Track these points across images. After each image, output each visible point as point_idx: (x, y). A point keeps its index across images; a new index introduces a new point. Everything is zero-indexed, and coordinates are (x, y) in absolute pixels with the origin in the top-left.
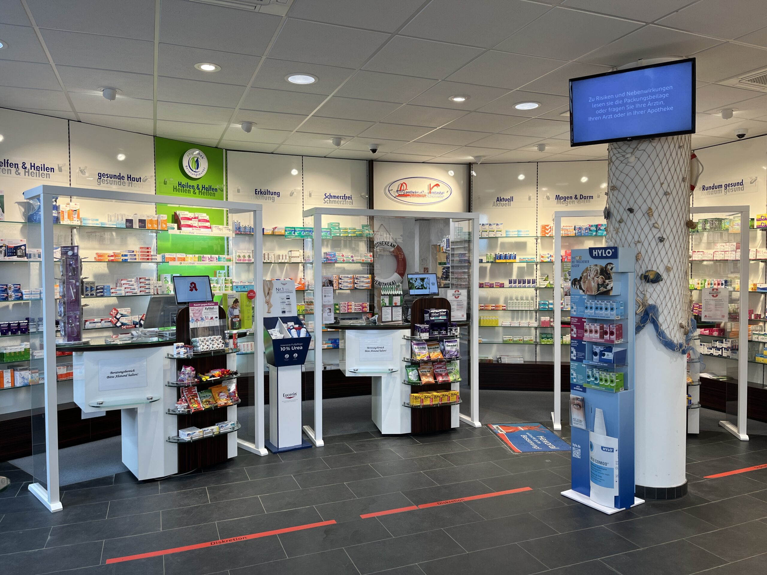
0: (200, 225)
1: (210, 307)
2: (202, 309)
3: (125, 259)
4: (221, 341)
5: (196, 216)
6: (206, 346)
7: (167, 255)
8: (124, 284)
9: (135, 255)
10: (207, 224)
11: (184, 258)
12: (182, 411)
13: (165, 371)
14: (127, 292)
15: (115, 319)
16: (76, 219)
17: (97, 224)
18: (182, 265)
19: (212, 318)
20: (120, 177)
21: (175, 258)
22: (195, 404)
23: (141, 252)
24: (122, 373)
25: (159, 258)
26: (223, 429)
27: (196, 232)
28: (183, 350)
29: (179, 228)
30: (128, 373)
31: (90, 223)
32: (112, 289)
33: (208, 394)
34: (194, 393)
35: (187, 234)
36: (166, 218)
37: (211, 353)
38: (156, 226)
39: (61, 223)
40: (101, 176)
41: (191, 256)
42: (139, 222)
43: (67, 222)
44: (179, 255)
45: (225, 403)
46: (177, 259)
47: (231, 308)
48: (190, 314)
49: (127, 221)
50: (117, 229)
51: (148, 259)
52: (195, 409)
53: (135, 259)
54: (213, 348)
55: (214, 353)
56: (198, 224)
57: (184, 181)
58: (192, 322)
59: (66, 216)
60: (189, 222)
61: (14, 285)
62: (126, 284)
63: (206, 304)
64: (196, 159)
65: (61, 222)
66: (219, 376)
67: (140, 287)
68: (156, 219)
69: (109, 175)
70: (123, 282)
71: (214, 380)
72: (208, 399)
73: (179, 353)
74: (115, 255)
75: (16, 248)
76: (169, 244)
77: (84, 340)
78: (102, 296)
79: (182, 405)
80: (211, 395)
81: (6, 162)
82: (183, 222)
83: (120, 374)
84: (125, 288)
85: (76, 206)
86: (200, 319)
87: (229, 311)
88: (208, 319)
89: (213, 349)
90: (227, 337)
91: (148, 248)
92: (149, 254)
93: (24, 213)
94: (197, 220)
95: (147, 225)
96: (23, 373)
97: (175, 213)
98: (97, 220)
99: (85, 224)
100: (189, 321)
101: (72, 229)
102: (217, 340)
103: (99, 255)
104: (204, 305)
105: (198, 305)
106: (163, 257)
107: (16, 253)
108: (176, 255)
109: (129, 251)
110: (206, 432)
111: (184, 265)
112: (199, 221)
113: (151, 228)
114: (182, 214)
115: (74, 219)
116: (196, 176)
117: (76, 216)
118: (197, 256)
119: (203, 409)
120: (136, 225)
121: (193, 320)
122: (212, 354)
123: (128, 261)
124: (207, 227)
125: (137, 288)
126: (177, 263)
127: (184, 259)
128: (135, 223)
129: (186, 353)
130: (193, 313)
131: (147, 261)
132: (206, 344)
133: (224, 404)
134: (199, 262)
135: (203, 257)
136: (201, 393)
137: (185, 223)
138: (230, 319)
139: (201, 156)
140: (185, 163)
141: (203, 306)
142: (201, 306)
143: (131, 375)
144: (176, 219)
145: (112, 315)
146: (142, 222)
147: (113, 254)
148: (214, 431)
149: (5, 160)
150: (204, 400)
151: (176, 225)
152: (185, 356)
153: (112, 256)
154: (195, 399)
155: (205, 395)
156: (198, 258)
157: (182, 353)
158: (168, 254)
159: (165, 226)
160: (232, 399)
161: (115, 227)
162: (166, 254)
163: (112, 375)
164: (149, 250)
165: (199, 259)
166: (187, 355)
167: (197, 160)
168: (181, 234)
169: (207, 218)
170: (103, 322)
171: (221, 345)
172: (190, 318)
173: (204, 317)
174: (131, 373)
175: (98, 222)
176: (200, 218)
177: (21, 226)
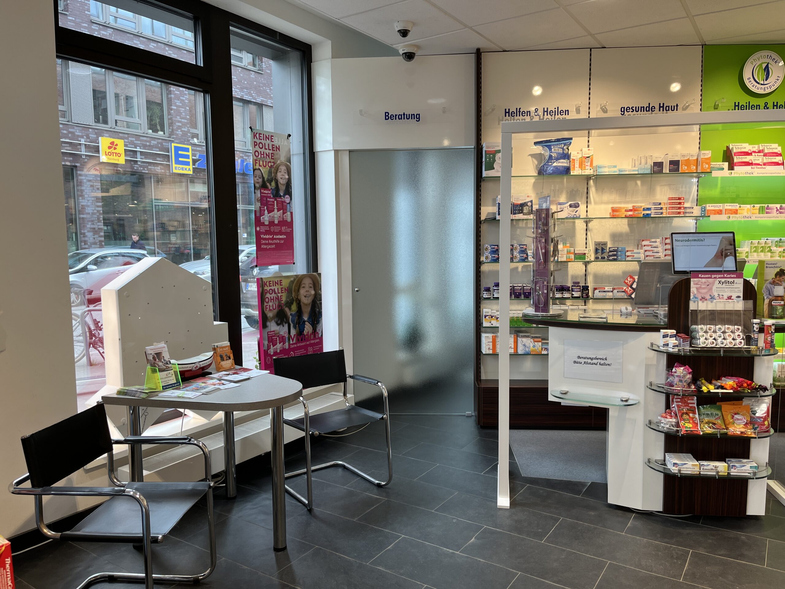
0: (765, 161)
1: (728, 280)
2: (714, 283)
3: (647, 214)
4: (739, 335)
5: (761, 148)
6: (711, 340)
7: (709, 207)
8: (644, 246)
9: (661, 208)
10: (778, 159)
11: (737, 210)
12: (667, 428)
13: (648, 367)
14: (647, 256)
15: (630, 288)
16: (588, 168)
17: (615, 172)
18: (731, 219)
19: (730, 298)
20: (650, 109)
21: (721, 211)
22: (689, 423)
23: (670, 204)
24: (592, 359)
25: (697, 211)
26: (736, 471)
27: (757, 172)
28: (672, 341)
29: (731, 168)
30: (599, 361)
31: (606, 171)
32: (627, 251)
33: (715, 412)
34: (690, 405)
35: (741, 175)
36: (710, 156)
37: (720, 351)
38: (694, 167)
39: (572, 174)
40: (624, 111)
41: (748, 206)
42: (670, 164)
43: (578, 172)
44: (728, 206)
45: (742, 433)
46: (724, 211)
47: (770, 283)
48: (691, 289)
49: (655, 164)
50: (642, 176)
51: (679, 213)
52: (686, 431)
53: (662, 213)
54: (722, 343)
55: (724, 351)
56: (763, 159)
57: (744, 99)
58: (694, 302)
59: (577, 165)
60: (747, 159)
61: (520, 245)
62: (648, 245)
63: (720, 276)
64: (764, 66)
65: (571, 172)
66: (731, 389)
67: (666, 250)
68: (696, 158)
69: (634, 109)
70: (644, 243)
71: (722, 393)
72: (713, 419)
73: (667, 345)
74: (634, 209)
75: (523, 205)
76: (715, 192)
77: (551, 312)
78: (615, 260)
79: (668, 420)
80: (720, 414)
81: (518, 110)
82: (736, 159)
83: (589, 361)
84: (646, 251)
85: (589, 152)
86: (708, 297)
87: (767, 288)
88: (723, 298)
89: (722, 346)
90: (755, 329)
91: (679, 199)
92: (681, 206)
93: (537, 166)
94: (762, 154)
95: (682, 167)
96: (524, 340)
97: (728, 148)
98: (615, 167)
99: (601, 172)
100: (689, 299)
101: (588, 181)
102: (732, 332)
103: (614, 210)
104: (718, 276)
105: (707, 276)
106: (704, 210)
107: (522, 210)
108: (723, 207)
109: (655, 204)
110: (705, 467)
111: (734, 219)
112: (765, 155)
113: (687, 171)
114: (735, 148)
115: (587, 168)
116: (764, 90)
117: (589, 164)
118: (757, 206)
119: (701, 434)
120: (666, 169)
121: (696, 298)
122: (722, 353)
123: (652, 216)
124: (777, 164)
125: (662, 250)
126: (723, 218)
127: (736, 212)
128: (665, 166)
129: (677, 346)
130: (697, 289)
131: (678, 215)
132: (711, 336)
133: (739, 433)
134: (761, 215)
135: (768, 208)
136: (704, 408)
137: (740, 160)
138: (767, 301)
139: (774, 59)
140: (747, 74)
141: (715, 278)
142: (711, 278)
143: (602, 365)
144: (728, 156)
145: (626, 283)
146: (675, 164)
147: (632, 208)
148: (719, 469)
149: (517, 109)
150: (706, 419)
151: (726, 164)
152: (676, 350)
153: (631, 210)
154: (691, 415)
155: (709, 413)
156: (759, 209)
157: (671, 345)
158: (710, 205)
159: (707, 166)
160: (755, 429)
161: (637, 173)
162: (708, 205)
163: (579, 360)
164: (681, 201)
165: (761, 210)
166: (679, 350)
167: (767, 66)
168: (733, 175)
169: (779, 150)
170: (615, 291)
171: (738, 341)
172: (692, 294)
173: (716, 295)
174: (602, 362)
175: (615, 169)
176: (766, 151)
177: (533, 180)
